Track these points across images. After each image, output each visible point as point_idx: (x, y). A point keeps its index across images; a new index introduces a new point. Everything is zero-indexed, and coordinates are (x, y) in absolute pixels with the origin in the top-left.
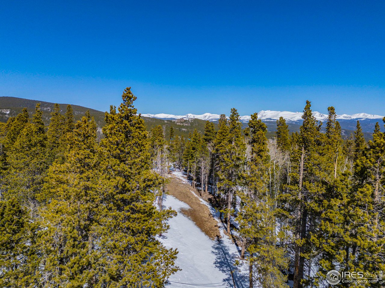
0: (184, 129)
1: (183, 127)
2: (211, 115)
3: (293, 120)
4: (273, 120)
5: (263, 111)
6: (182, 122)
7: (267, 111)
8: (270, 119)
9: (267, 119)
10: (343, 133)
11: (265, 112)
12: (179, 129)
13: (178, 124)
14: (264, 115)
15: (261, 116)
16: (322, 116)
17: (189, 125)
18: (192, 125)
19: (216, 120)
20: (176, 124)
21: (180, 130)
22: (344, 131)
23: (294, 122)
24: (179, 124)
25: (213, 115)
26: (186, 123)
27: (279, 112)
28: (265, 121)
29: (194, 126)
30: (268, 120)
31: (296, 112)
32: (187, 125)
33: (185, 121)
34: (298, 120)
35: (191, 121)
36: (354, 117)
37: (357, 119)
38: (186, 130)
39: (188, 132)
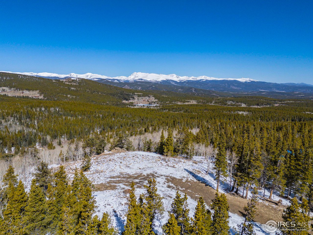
0: (72, 88)
1: (72, 86)
2: (92, 75)
3: (158, 81)
4: (144, 80)
5: (135, 73)
6: (70, 82)
7: (139, 73)
8: (142, 79)
9: (139, 79)
10: (193, 90)
11: (137, 73)
12: (68, 88)
13: (66, 83)
14: (137, 76)
15: (134, 77)
16: (178, 78)
17: (77, 84)
18: (80, 84)
19: (97, 80)
20: (64, 83)
21: (69, 90)
22: (194, 89)
23: (160, 82)
24: (68, 83)
25: (94, 74)
26: (74, 83)
27: (148, 74)
28: (138, 81)
29: (82, 85)
30: (140, 81)
31: (159, 74)
33: (73, 81)
34: (162, 81)
35: (79, 80)
36: (199, 78)
37: (201, 80)
38: (75, 89)
39: (77, 91)
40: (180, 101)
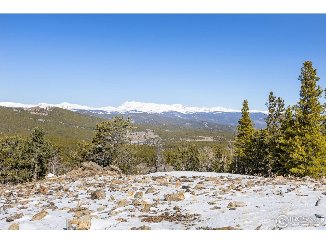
0: (40, 120)
1: (39, 117)
2: (70, 105)
3: (158, 113)
4: (139, 111)
5: (127, 102)
6: (37, 111)
7: (132, 102)
8: (136, 111)
9: (132, 110)
10: (206, 125)
11: (130, 103)
12: (34, 119)
13: (32, 113)
14: (129, 106)
15: (126, 107)
16: (184, 109)
17: (47, 114)
18: (50, 115)
19: (75, 111)
20: (30, 114)
21: (35, 121)
22: (207, 123)
23: (160, 114)
24: (34, 113)
25: (72, 104)
26: (43, 112)
27: (144, 103)
28: (131, 112)
29: (54, 115)
30: (133, 112)
31: (160, 104)
32: (44, 114)
33: (42, 110)
34: (162, 113)
35: (50, 109)
36: (212, 110)
37: (215, 112)
38: (43, 121)
39: (46, 123)
40: (190, 138)
